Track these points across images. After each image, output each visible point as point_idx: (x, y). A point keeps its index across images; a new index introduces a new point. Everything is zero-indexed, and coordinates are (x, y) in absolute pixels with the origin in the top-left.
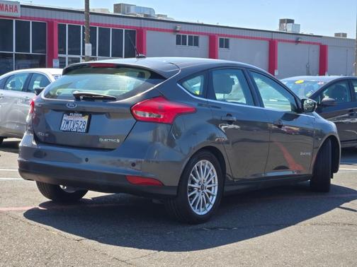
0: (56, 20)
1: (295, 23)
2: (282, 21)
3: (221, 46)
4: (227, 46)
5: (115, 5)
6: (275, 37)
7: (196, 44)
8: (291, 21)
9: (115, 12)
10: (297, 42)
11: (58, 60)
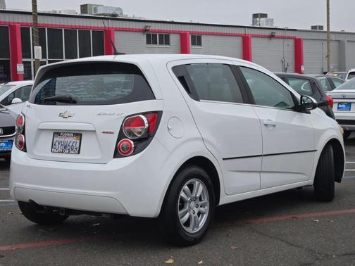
0: (18, 23)
1: (268, 17)
2: (255, 16)
3: (193, 44)
4: (199, 44)
5: (82, 6)
6: (249, 32)
7: (168, 43)
8: (264, 16)
9: (82, 13)
10: (271, 37)
11: (22, 65)
